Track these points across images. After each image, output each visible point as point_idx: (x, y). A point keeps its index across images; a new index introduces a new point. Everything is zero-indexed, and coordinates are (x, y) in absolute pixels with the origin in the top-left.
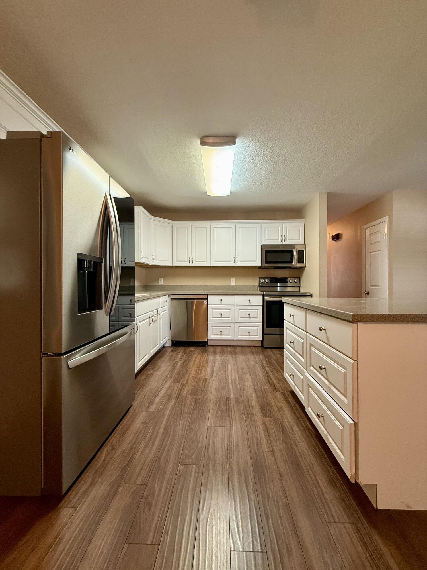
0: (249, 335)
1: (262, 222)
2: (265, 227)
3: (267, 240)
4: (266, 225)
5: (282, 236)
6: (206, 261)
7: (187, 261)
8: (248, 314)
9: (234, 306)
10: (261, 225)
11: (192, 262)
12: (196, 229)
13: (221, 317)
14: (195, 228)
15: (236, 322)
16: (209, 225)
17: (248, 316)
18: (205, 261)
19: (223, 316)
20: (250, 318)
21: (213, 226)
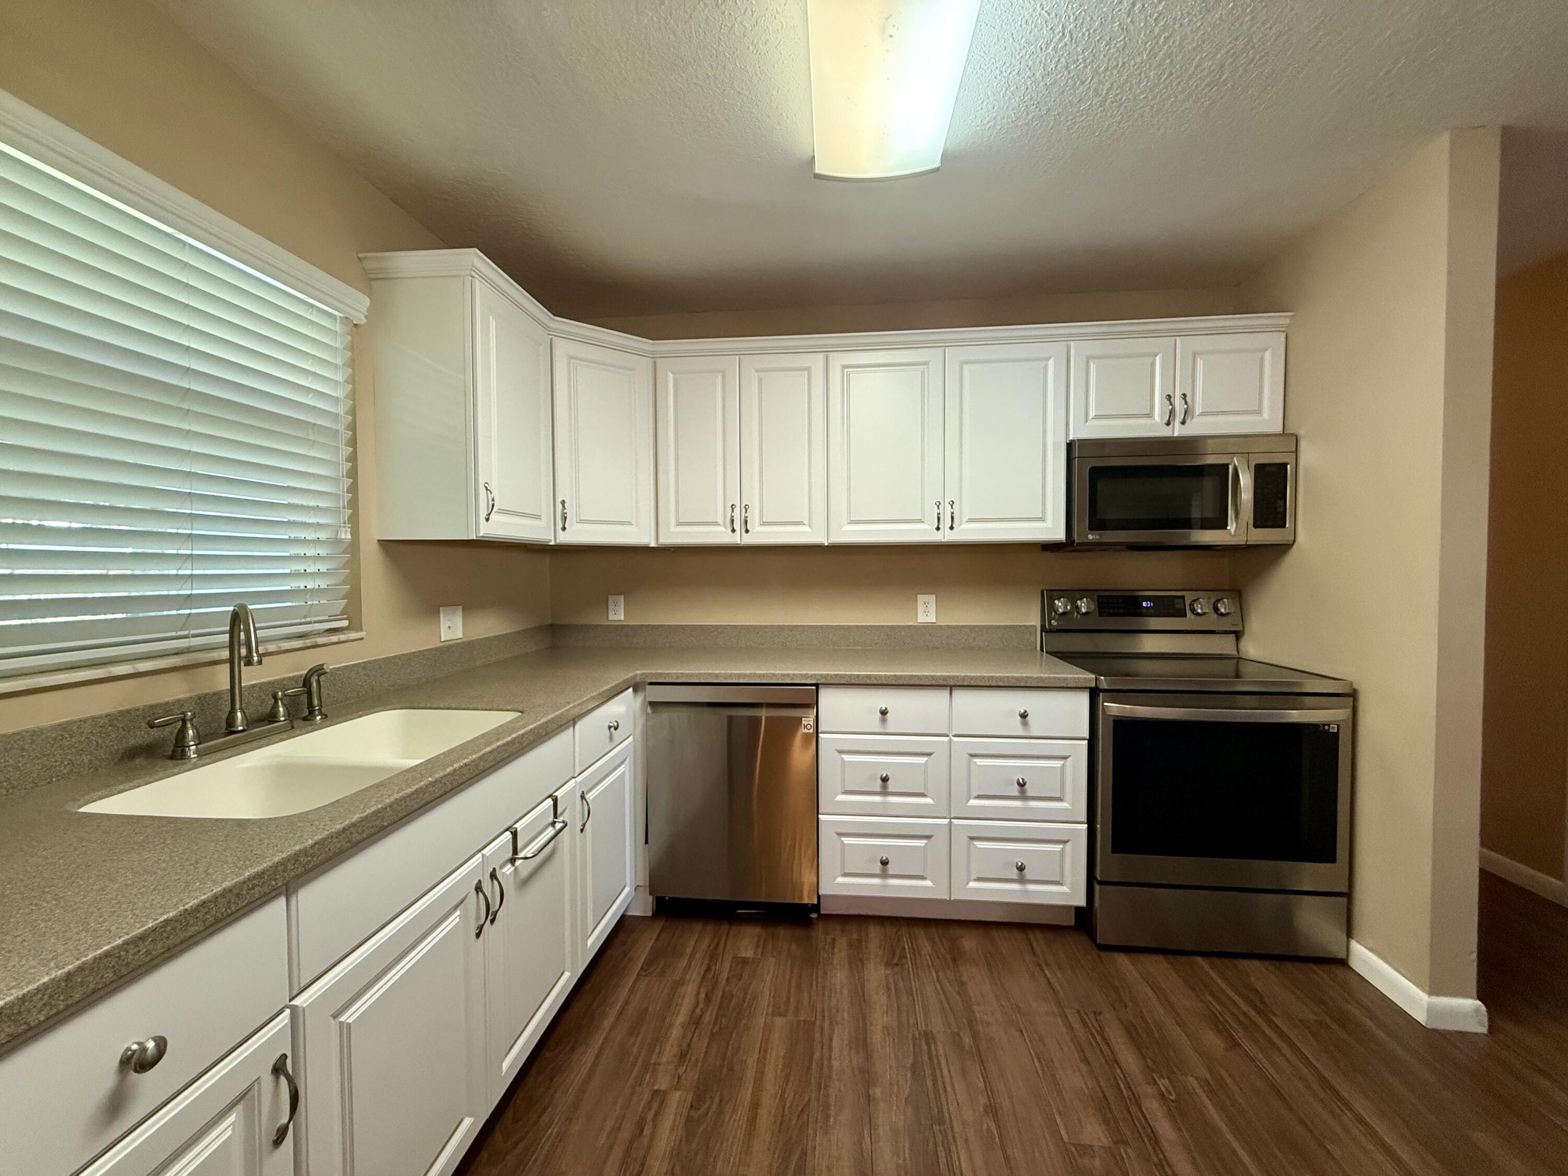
0: (1022, 880)
1: (1070, 335)
2: (1088, 359)
3: (1096, 417)
4: (1095, 347)
5: (1169, 397)
6: (806, 522)
7: (720, 521)
8: (1019, 783)
9: (946, 739)
10: (1068, 347)
11: (743, 530)
12: (762, 374)
13: (884, 792)
14: (757, 371)
15: (954, 818)
16: (821, 357)
17: (1015, 790)
18: (800, 523)
19: (891, 789)
20: (1023, 796)
21: (838, 360)
